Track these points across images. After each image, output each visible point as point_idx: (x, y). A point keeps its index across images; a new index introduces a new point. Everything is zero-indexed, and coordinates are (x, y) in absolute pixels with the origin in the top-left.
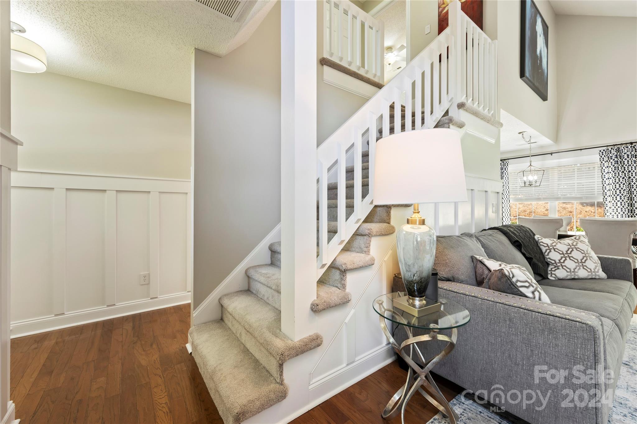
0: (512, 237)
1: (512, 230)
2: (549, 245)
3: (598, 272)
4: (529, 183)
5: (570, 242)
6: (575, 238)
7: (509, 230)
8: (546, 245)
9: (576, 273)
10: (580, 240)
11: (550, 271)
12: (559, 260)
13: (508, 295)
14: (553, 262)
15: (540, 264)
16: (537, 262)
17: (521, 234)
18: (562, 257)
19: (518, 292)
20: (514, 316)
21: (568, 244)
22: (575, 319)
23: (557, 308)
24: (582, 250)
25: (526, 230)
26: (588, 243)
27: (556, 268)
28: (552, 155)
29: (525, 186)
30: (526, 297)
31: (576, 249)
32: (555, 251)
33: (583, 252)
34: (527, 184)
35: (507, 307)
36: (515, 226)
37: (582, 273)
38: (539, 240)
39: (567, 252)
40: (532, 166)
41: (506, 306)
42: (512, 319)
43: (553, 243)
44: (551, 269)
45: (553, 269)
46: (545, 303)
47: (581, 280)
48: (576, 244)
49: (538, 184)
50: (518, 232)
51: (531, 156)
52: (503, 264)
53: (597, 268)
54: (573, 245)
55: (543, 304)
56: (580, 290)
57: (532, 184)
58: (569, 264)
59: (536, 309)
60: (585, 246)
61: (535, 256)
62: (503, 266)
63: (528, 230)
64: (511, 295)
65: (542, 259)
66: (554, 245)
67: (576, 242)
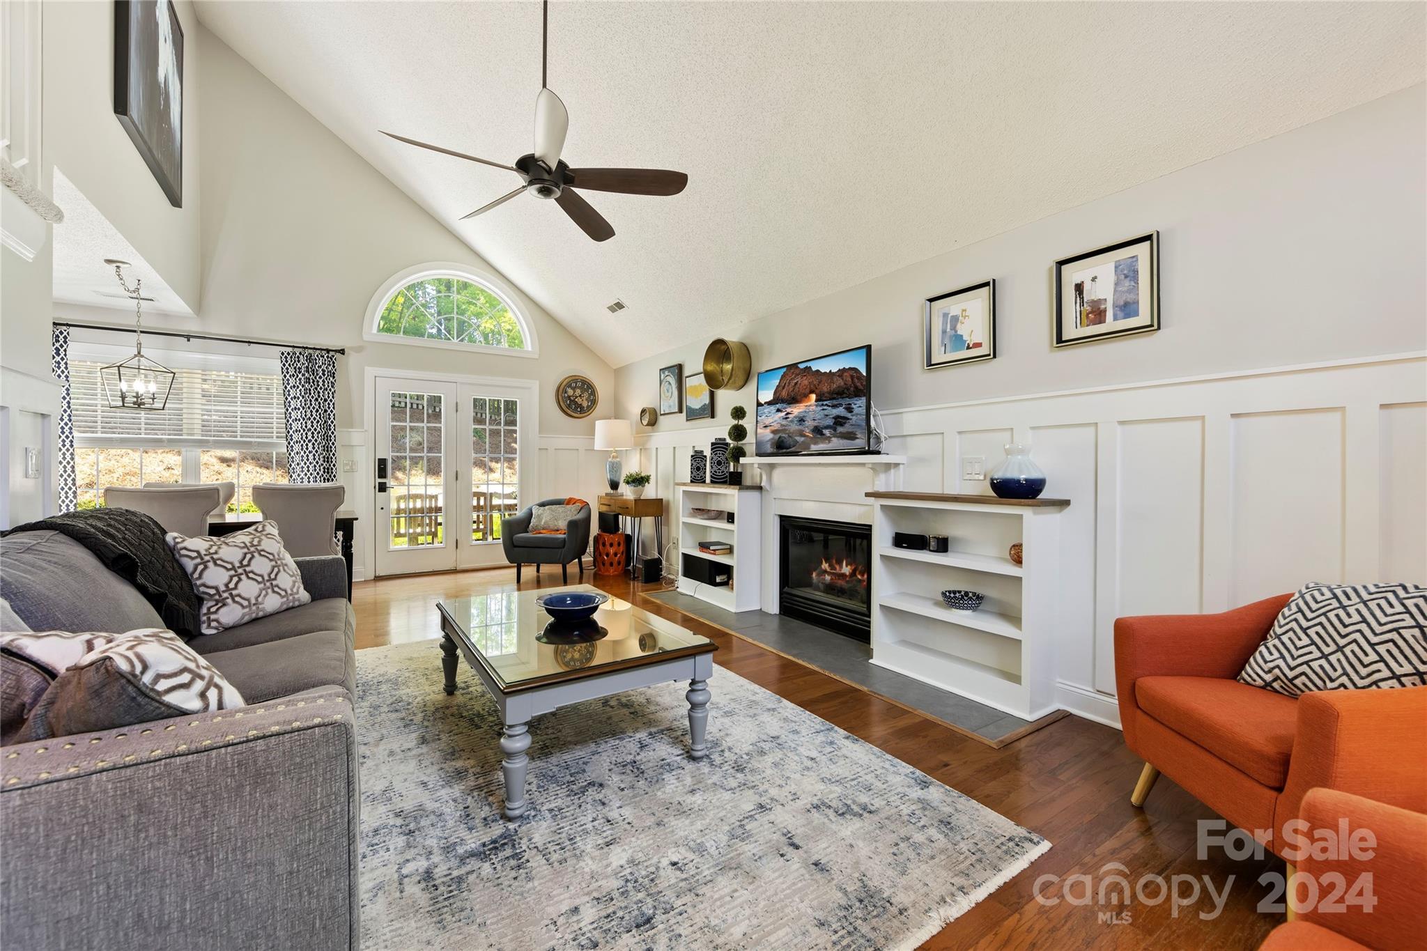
0: (105, 546)
1: (100, 524)
2: (203, 552)
3: (297, 593)
4: (135, 399)
5: (247, 539)
6: (256, 530)
7: (91, 525)
8: (194, 554)
9: (260, 606)
10: (264, 533)
11: (205, 614)
12: (227, 585)
13: (125, 730)
14: (212, 592)
15: (183, 605)
16: (175, 602)
17: (128, 535)
18: (231, 577)
19: (160, 708)
20: (154, 788)
21: (243, 545)
22: (310, 723)
23: (267, 713)
24: (270, 554)
25: (141, 520)
26: (278, 538)
27: (220, 605)
28: (189, 340)
29: (124, 406)
30: (183, 713)
31: (259, 552)
32: (216, 564)
33: (271, 557)
34: (130, 400)
35: (129, 772)
36: (107, 514)
37: (272, 603)
38: (178, 543)
39: (241, 562)
40: (142, 356)
41: (123, 771)
42: (147, 801)
43: (212, 546)
44: (209, 609)
45: (213, 609)
46: (236, 712)
47: (270, 619)
48: (259, 542)
49: (158, 405)
50: (118, 530)
51: (142, 332)
52: (98, 637)
53: (297, 585)
54: (253, 546)
55: (231, 716)
56: (272, 641)
57: (144, 404)
58: (248, 588)
59: (218, 739)
60: (273, 544)
61: (170, 586)
62: (100, 645)
63: (147, 520)
64: (137, 727)
65: (186, 589)
66: (212, 551)
67: (258, 537)
